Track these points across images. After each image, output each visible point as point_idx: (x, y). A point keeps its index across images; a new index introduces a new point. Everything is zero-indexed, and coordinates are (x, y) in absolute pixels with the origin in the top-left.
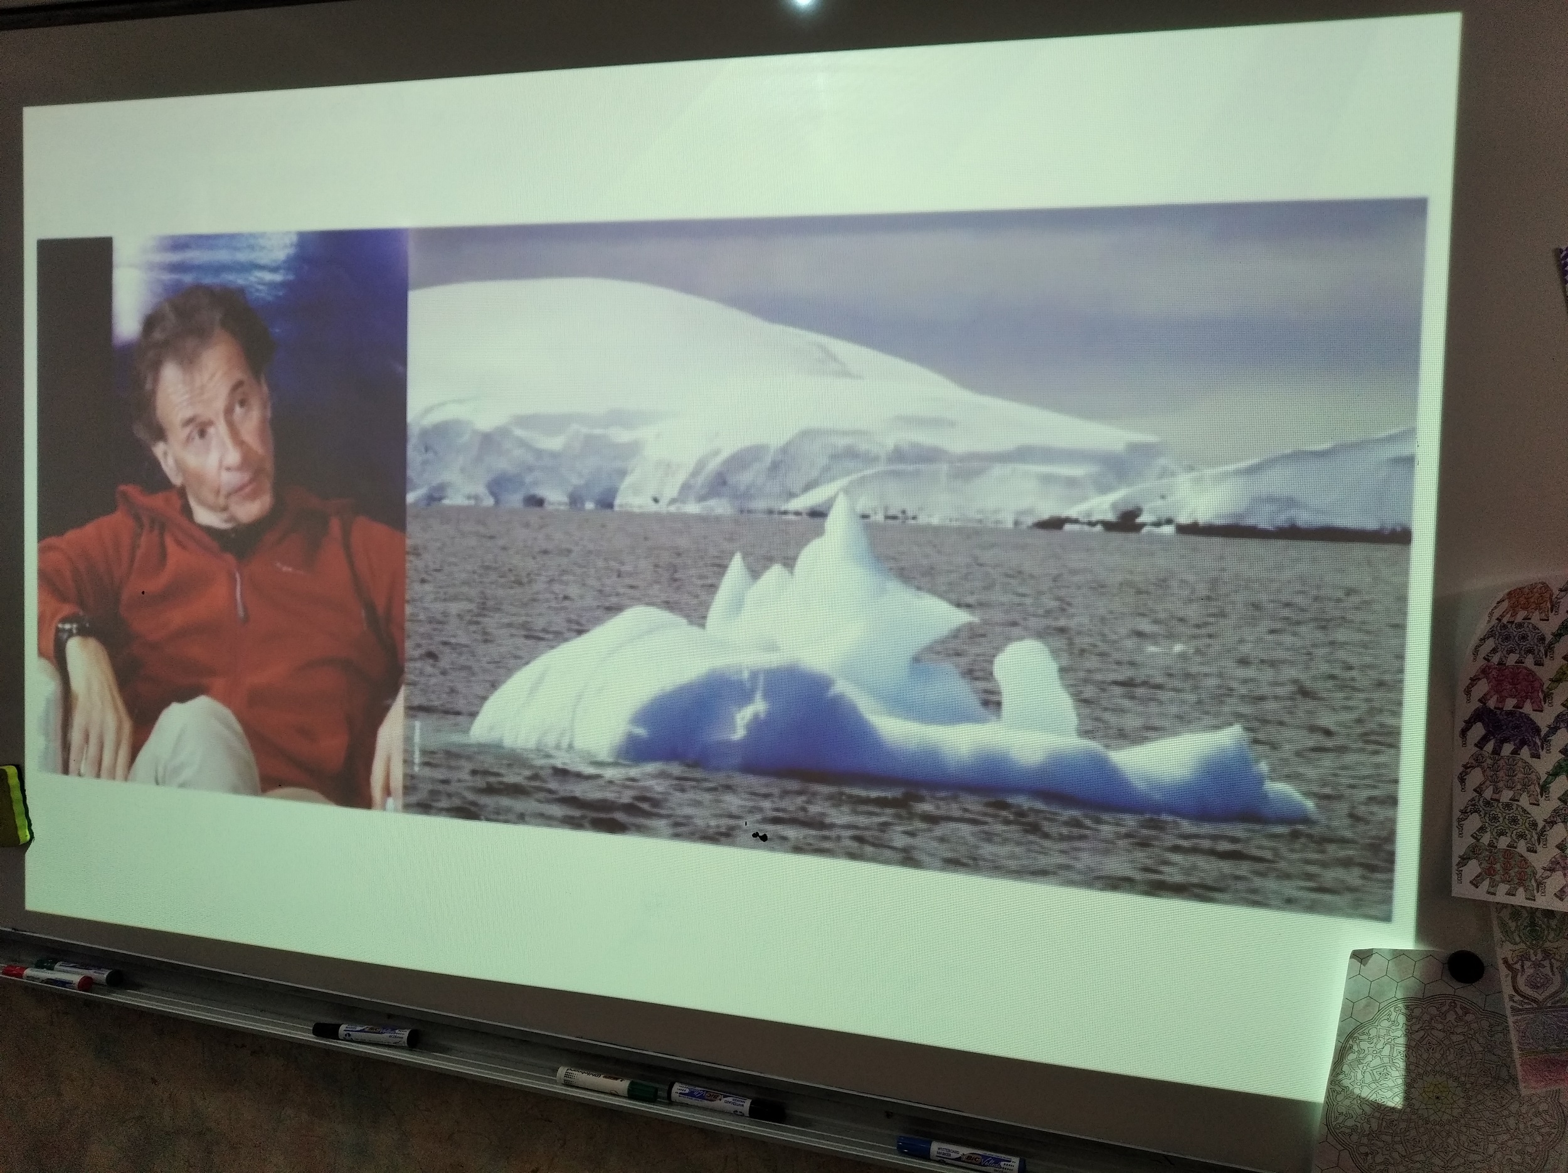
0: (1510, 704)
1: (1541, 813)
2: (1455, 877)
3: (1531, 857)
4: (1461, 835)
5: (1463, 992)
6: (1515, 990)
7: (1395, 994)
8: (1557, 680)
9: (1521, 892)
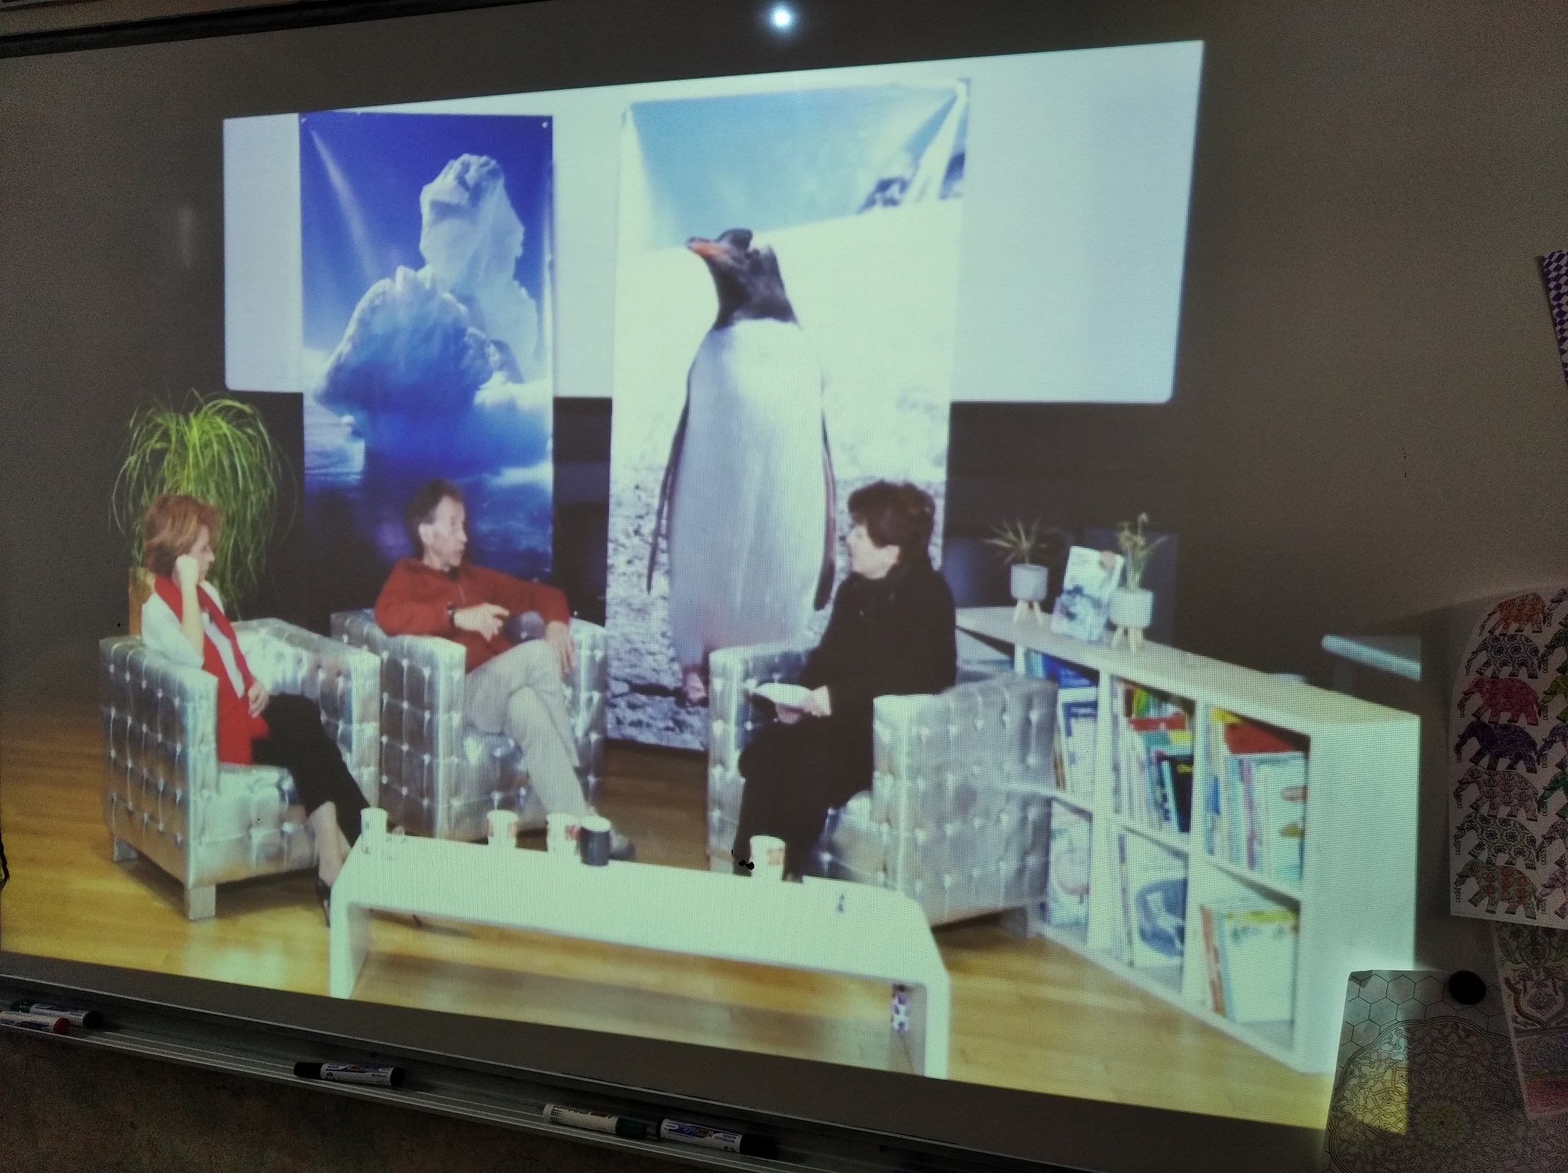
0: (1504, 718)
1: (1538, 829)
2: (1453, 896)
5: (1468, 1014)
6: (1518, 1009)
7: (1396, 1015)
8: (1551, 693)
9: (1521, 909)
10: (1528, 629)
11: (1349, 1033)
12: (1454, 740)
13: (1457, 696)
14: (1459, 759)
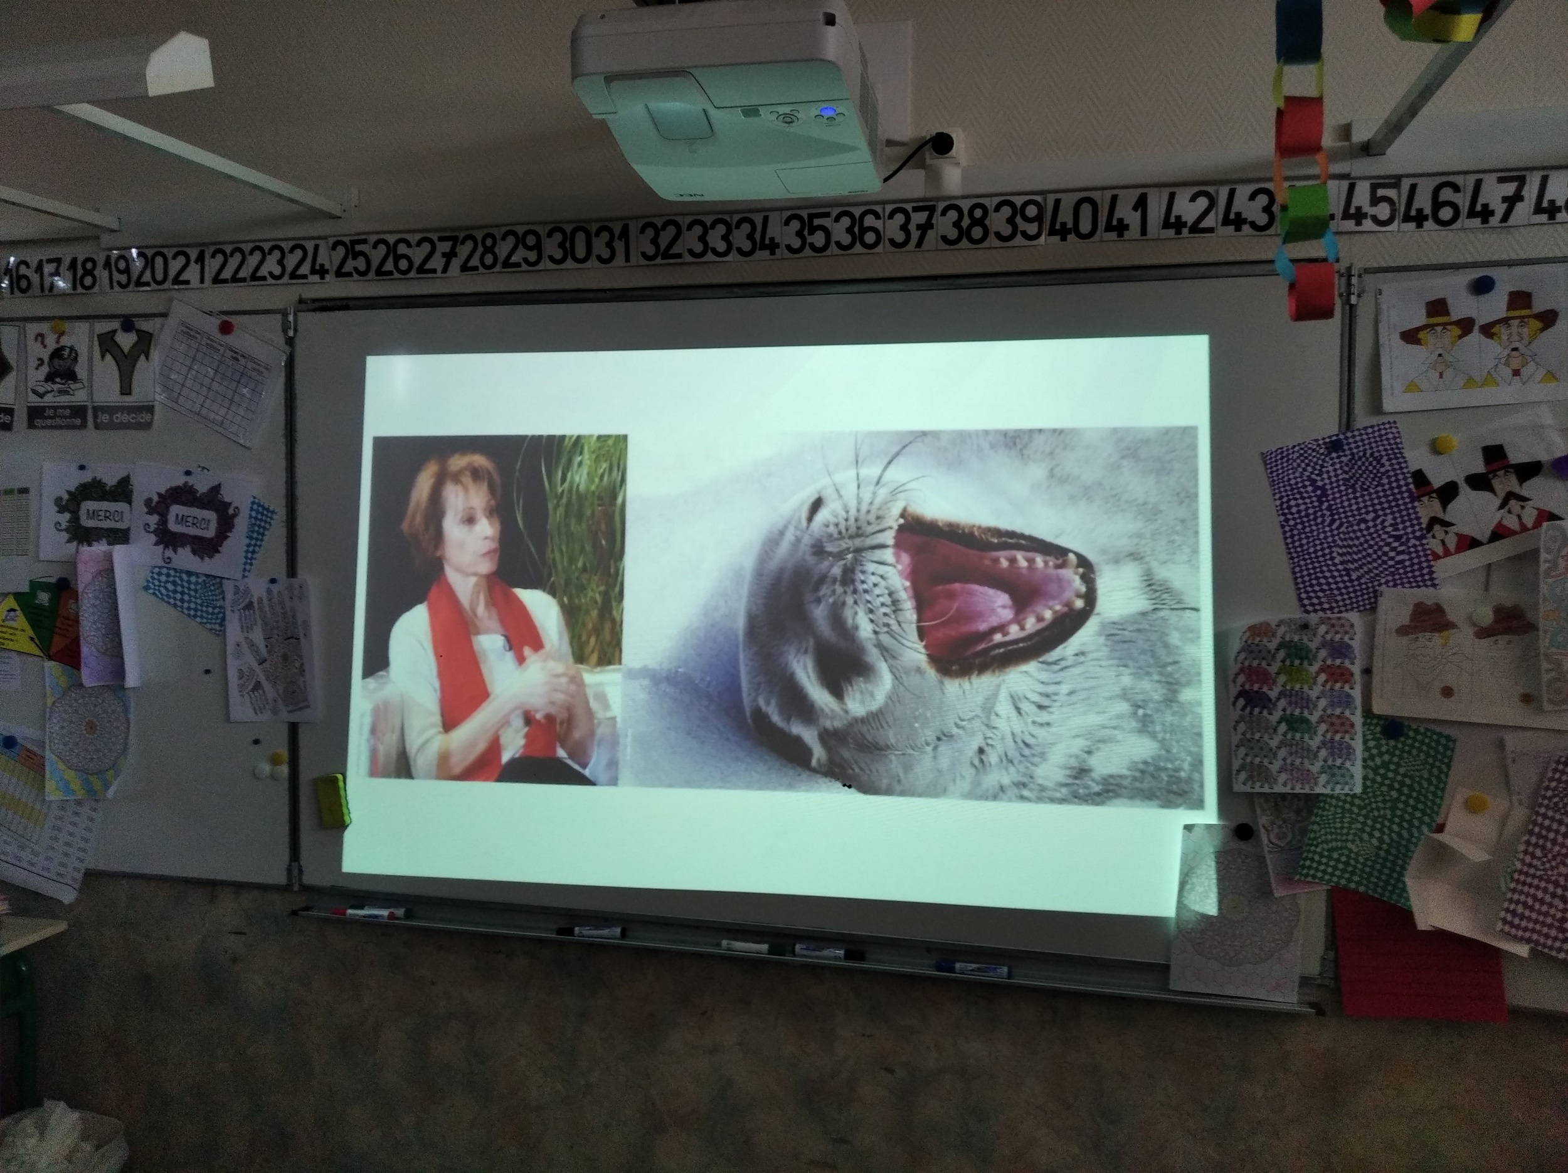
0: (1256, 687)
1: (1274, 743)
2: (1234, 781)
3: (1270, 766)
4: (1237, 759)
5: (1245, 846)
6: (1270, 841)
7: (1209, 849)
8: (1278, 673)
9: (1266, 786)
10: (1265, 640)
11: (1185, 860)
12: (1232, 699)
13: (1231, 676)
14: (1235, 710)
